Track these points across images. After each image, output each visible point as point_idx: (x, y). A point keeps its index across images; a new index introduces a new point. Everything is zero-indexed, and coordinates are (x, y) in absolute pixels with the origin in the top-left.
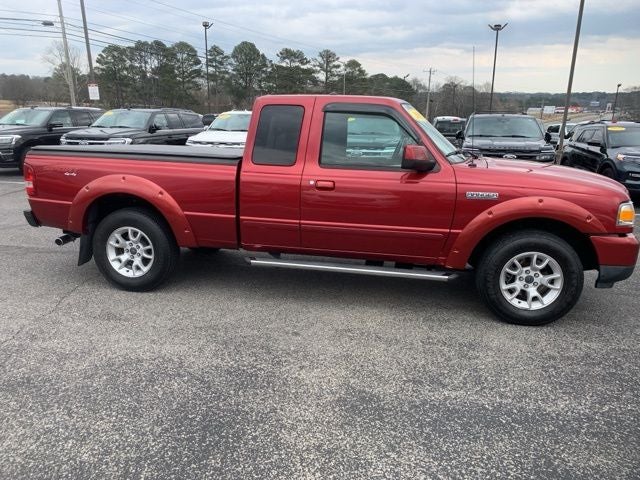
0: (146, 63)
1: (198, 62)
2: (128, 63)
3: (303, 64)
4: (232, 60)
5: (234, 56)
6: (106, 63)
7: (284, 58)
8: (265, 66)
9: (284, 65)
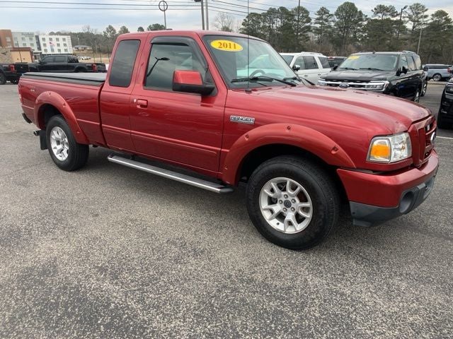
0: (274, 23)
1: (309, 20)
2: (262, 24)
3: (393, 16)
4: (335, 18)
5: (337, 14)
6: (248, 25)
7: (378, 13)
8: (361, 20)
9: (377, 18)
